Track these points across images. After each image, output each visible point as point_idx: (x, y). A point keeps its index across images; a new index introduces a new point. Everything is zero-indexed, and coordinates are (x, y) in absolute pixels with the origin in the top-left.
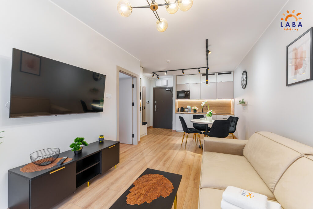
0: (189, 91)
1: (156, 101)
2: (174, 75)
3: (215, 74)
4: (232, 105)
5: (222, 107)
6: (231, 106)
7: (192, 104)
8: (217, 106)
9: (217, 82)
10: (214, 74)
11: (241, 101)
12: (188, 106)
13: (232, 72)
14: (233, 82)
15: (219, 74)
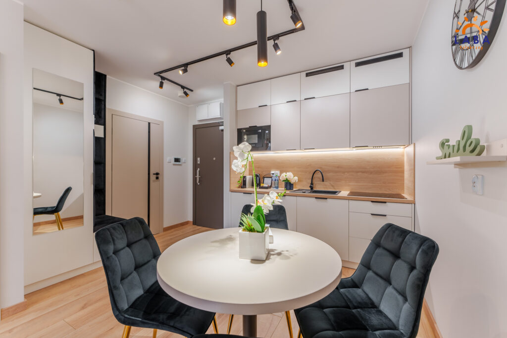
0: (268, 128)
1: (199, 159)
2: (225, 83)
3: (346, 65)
4: (406, 167)
5: (371, 173)
6: (403, 172)
7: (283, 166)
8: (358, 172)
9: (353, 90)
10: (342, 67)
11: (451, 143)
12: (273, 172)
13: (406, 53)
14: (410, 85)
15: (358, 64)
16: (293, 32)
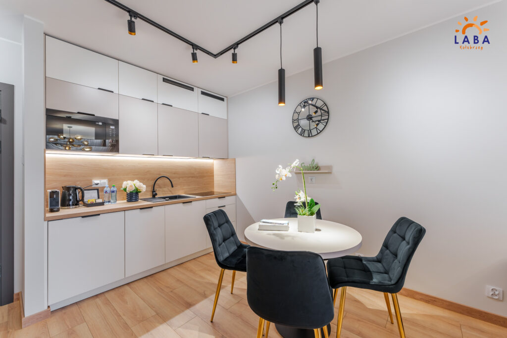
3: (195, 89)
4: (218, 173)
5: (197, 177)
6: (213, 176)
7: (113, 173)
9: (200, 112)
10: (192, 90)
13: (225, 99)
14: (227, 121)
15: (203, 93)
16: (209, 54)
